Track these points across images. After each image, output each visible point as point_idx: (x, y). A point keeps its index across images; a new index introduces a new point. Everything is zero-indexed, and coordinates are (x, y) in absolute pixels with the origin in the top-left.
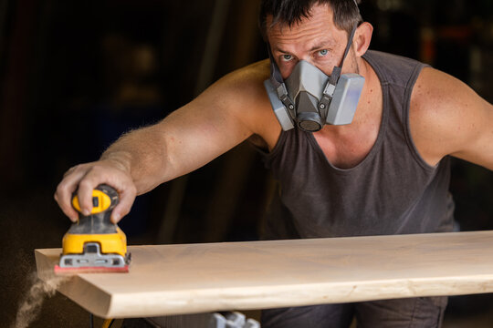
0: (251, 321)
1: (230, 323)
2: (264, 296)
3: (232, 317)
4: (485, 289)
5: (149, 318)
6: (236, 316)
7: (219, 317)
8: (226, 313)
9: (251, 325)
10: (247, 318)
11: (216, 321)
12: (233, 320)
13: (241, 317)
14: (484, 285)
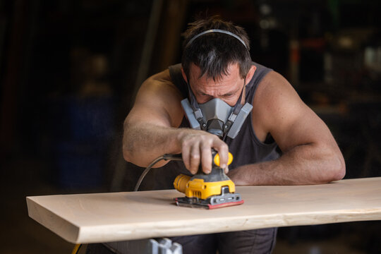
0: (176, 244)
1: (162, 246)
2: (184, 227)
3: (163, 241)
4: (337, 219)
5: (106, 243)
6: (165, 241)
7: (154, 242)
8: (159, 239)
9: (176, 247)
10: (173, 242)
11: (151, 244)
12: (164, 244)
13: (169, 242)
14: (336, 217)
